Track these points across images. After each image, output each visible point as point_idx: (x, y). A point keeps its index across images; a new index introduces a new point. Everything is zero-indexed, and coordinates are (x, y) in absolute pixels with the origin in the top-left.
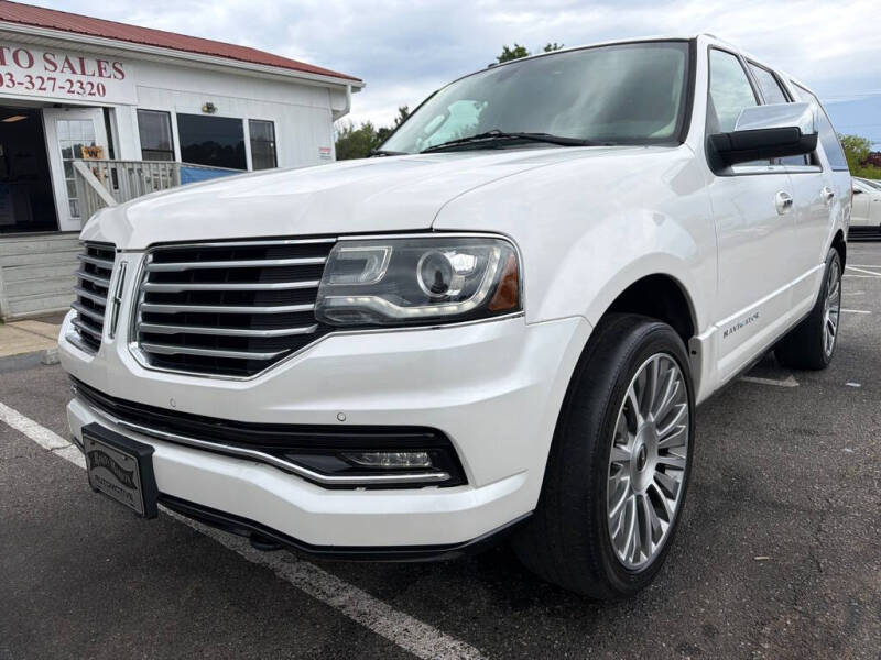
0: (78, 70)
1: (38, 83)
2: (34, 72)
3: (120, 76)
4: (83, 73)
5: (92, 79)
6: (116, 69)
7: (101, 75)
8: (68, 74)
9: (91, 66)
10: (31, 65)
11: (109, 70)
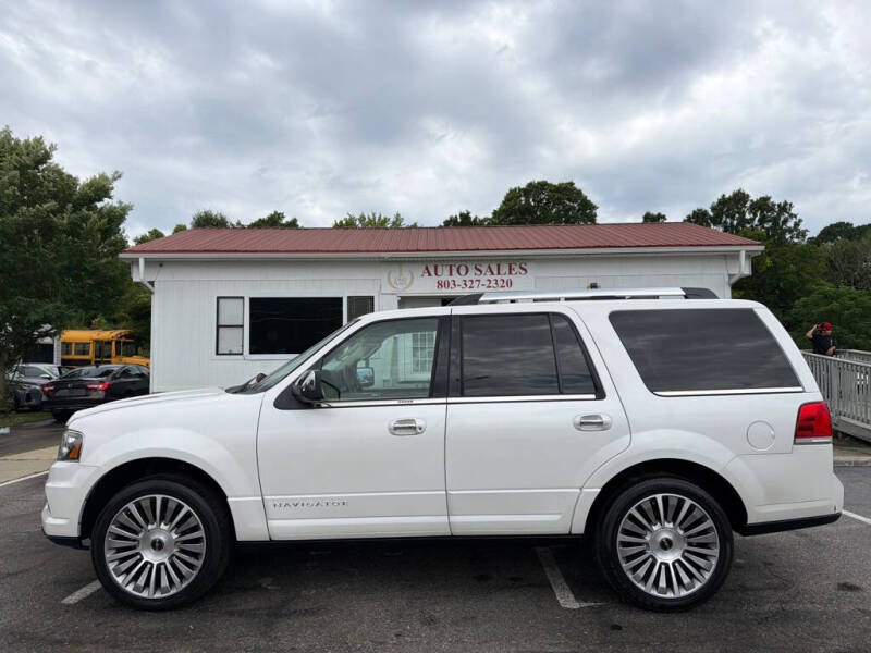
0: (495, 272)
1: (469, 284)
2: (468, 278)
3: (523, 272)
4: (499, 273)
5: (504, 277)
6: (521, 268)
7: (510, 273)
8: (489, 276)
9: (505, 268)
10: (466, 273)
11: (517, 269)
